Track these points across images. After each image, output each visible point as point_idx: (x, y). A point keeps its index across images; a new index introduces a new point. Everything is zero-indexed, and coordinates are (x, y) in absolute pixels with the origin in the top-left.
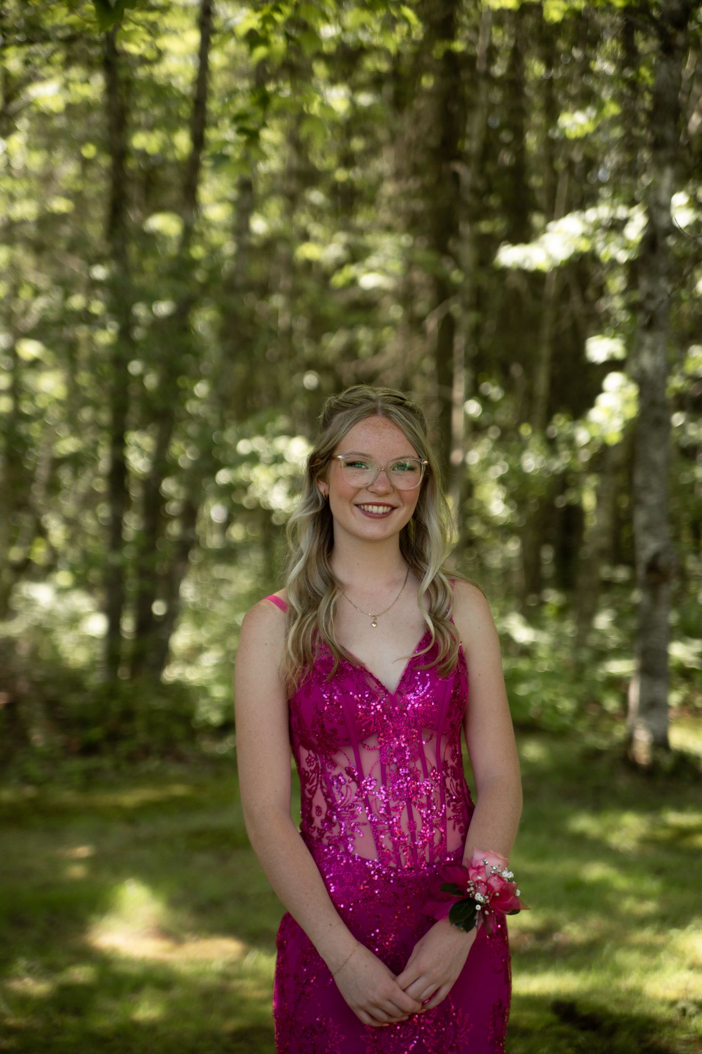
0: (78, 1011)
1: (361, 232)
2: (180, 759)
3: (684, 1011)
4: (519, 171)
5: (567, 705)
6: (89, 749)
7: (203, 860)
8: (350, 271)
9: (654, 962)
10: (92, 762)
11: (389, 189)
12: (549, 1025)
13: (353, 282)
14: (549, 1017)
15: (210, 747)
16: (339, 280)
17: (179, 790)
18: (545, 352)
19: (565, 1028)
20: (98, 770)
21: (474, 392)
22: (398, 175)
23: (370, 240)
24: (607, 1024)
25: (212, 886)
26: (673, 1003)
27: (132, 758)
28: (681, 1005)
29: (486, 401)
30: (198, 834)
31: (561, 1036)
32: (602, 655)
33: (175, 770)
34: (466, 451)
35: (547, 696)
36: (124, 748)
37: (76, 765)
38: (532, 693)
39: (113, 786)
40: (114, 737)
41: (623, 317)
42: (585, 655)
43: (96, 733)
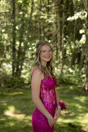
0: (3, 124)
1: (50, 14)
2: (22, 88)
3: (86, 125)
4: (72, 5)
5: (77, 81)
6: (9, 87)
7: (23, 103)
8: (48, 20)
9: (83, 118)
10: (10, 89)
11: (54, 8)
12: (67, 126)
13: (48, 21)
14: (68, 125)
15: (26, 87)
16: (46, 21)
17: (21, 93)
18: (75, 31)
19: (69, 127)
20: (10, 90)
21: (65, 37)
22: (55, 6)
23: (51, 15)
24: (75, 126)
25: (24, 106)
26: (85, 124)
27: (15, 88)
28: (86, 124)
29: (66, 38)
30: (23, 99)
31: (69, 128)
32: (82, 74)
33: (21, 90)
34: (64, 45)
35: (74, 80)
36: (14, 87)
37: (7, 89)
38: (72, 79)
39: (12, 92)
40: (13, 85)
41: (85, 27)
42: (80, 74)
43: (10, 85)
